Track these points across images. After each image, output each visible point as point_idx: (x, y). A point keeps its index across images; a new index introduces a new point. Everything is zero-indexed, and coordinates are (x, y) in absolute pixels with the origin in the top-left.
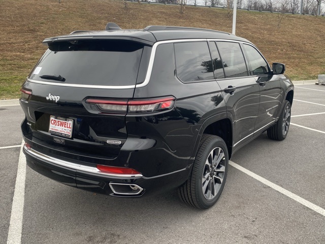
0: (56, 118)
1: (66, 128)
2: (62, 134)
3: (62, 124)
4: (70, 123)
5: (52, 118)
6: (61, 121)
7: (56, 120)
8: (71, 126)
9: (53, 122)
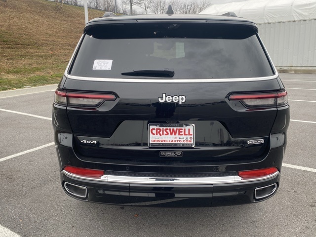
1: (184, 137)
2: (175, 144)
3: (173, 132)
4: (189, 128)
5: (153, 127)
6: (172, 128)
7: (161, 128)
8: (191, 132)
9: (154, 132)
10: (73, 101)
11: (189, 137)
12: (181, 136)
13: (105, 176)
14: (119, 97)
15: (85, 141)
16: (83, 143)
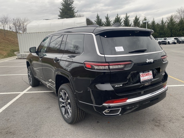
0: (143, 73)
1: (150, 76)
2: (148, 80)
3: (147, 75)
4: (151, 72)
5: (141, 74)
6: (146, 73)
7: (143, 74)
8: (152, 74)
9: (142, 76)
10: (111, 67)
11: (151, 75)
12: (149, 76)
13: (128, 100)
14: (133, 62)
15: (117, 86)
16: (116, 87)
